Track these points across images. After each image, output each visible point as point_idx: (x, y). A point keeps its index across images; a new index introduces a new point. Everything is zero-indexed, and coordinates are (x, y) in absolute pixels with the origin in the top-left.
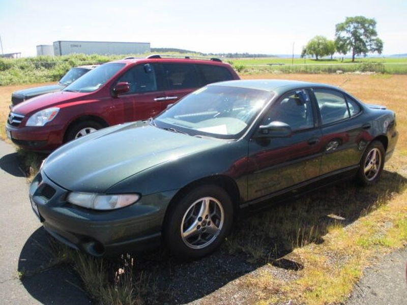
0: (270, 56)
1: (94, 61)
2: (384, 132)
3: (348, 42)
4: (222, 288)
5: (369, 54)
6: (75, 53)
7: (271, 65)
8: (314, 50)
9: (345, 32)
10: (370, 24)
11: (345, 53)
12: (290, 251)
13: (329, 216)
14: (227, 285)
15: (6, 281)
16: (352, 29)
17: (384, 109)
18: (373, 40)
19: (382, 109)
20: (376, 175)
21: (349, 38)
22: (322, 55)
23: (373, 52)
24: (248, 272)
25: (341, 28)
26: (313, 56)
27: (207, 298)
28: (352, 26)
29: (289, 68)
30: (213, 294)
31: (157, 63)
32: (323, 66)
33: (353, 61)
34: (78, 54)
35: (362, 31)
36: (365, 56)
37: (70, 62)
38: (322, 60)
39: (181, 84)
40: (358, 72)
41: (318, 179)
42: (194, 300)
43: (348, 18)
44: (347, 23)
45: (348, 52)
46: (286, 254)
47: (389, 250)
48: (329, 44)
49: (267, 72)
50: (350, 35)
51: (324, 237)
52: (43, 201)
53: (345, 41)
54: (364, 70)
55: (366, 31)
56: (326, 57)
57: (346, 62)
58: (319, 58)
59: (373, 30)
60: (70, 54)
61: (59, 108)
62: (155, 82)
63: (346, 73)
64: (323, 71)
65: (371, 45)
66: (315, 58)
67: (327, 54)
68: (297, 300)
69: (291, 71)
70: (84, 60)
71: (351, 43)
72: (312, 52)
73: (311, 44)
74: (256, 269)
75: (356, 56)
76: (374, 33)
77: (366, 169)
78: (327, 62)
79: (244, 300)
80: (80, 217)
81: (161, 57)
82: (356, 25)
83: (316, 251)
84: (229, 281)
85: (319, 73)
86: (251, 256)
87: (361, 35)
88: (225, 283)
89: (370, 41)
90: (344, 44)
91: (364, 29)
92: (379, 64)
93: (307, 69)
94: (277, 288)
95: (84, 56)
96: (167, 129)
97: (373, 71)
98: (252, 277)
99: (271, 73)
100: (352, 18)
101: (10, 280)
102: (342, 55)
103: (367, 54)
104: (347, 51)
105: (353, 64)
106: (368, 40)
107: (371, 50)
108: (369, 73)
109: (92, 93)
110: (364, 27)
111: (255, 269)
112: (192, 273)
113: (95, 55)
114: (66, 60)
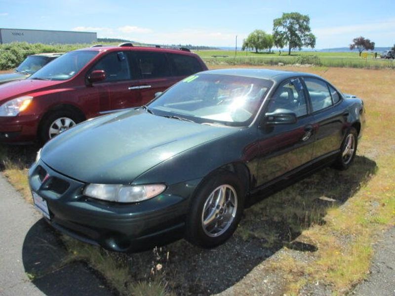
0: (213, 48)
1: (39, 50)
2: (357, 118)
3: (285, 36)
4: (250, 275)
5: (303, 48)
6: (17, 41)
7: (216, 56)
8: (254, 43)
9: (282, 27)
10: (304, 20)
11: (282, 47)
12: (299, 234)
13: (321, 198)
14: (253, 270)
15: (16, 285)
16: (288, 24)
17: (355, 97)
18: (307, 35)
19: (353, 97)
20: (350, 158)
21: (285, 33)
22: (261, 48)
23: (307, 46)
24: (268, 256)
25: (278, 23)
26: (253, 49)
27: (238, 286)
28: (288, 22)
29: (234, 59)
30: (242, 281)
31: (130, 51)
32: (265, 58)
33: (289, 54)
34: (20, 43)
35: (297, 27)
36: (300, 49)
37: (12, 51)
38: (261, 53)
39: (150, 73)
40: (297, 65)
41: (310, 164)
42: (226, 289)
43: (284, 14)
44: (284, 18)
45: (285, 46)
46: (297, 237)
47: (386, 228)
48: (267, 38)
49: (213, 63)
50: (287, 30)
51: (324, 219)
52: (53, 195)
53: (282, 35)
54: (302, 63)
55: (300, 26)
56: (265, 50)
57: (283, 55)
58: (258, 51)
59: (306, 26)
60: (12, 43)
61: (32, 97)
62: (129, 71)
63: (288, 65)
64: (265, 63)
65: (305, 40)
66: (255, 50)
67: (266, 47)
68: (324, 280)
69: (236, 63)
70: (28, 49)
71: (287, 38)
72: (253, 45)
73: (252, 38)
74: (275, 253)
75: (291, 50)
76: (307, 29)
77: (344, 154)
78: (266, 55)
79: (274, 285)
80: (104, 211)
81: (133, 45)
82: (292, 21)
83: (322, 232)
84: (254, 267)
85: (263, 65)
86: (266, 242)
87: (296, 30)
88: (251, 270)
89: (304, 36)
90: (281, 38)
91: (299, 24)
92: (315, 57)
93: (251, 61)
94: (301, 270)
95: (27, 45)
96: (168, 117)
97: (311, 64)
98: (273, 261)
99: (217, 64)
100: (288, 14)
101: (20, 283)
102: (279, 48)
103: (301, 48)
104: (284, 44)
105: (290, 57)
106: (302, 36)
107: (305, 44)
108: (307, 65)
109: (67, 81)
110: (298, 23)
111: (273, 253)
112: (214, 261)
113: (39, 44)
114: (8, 49)
